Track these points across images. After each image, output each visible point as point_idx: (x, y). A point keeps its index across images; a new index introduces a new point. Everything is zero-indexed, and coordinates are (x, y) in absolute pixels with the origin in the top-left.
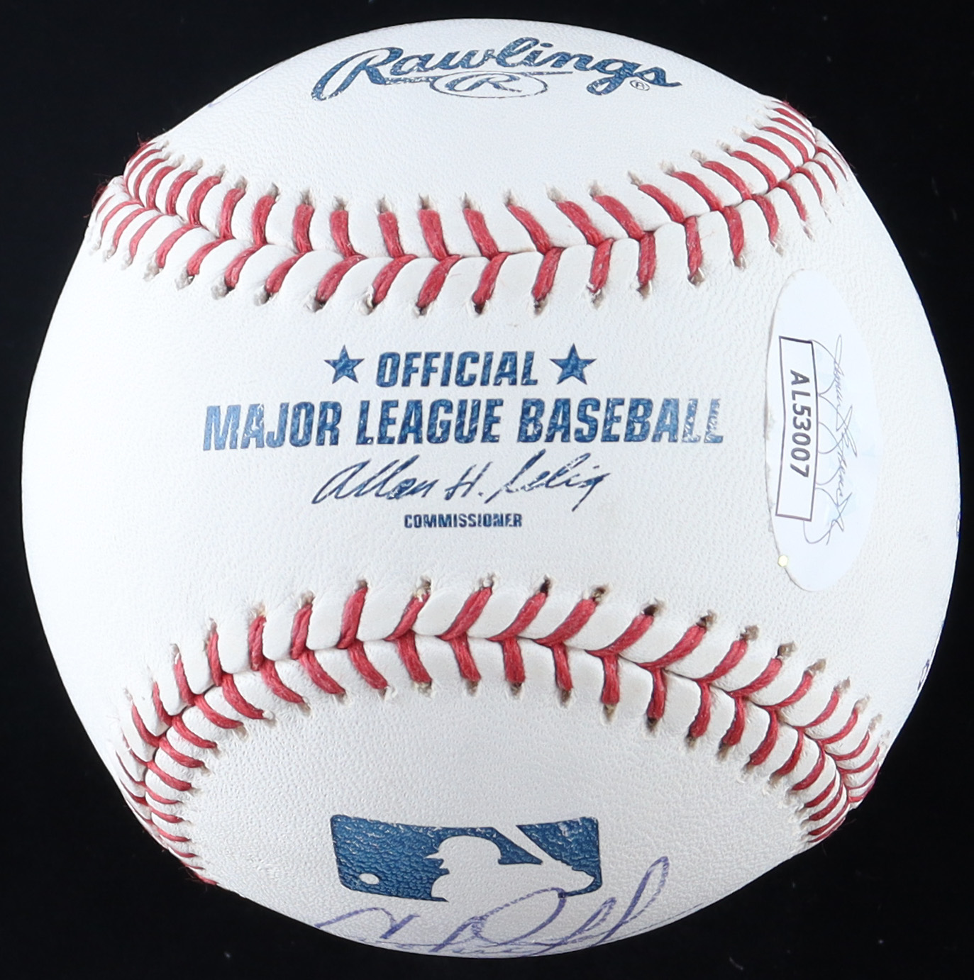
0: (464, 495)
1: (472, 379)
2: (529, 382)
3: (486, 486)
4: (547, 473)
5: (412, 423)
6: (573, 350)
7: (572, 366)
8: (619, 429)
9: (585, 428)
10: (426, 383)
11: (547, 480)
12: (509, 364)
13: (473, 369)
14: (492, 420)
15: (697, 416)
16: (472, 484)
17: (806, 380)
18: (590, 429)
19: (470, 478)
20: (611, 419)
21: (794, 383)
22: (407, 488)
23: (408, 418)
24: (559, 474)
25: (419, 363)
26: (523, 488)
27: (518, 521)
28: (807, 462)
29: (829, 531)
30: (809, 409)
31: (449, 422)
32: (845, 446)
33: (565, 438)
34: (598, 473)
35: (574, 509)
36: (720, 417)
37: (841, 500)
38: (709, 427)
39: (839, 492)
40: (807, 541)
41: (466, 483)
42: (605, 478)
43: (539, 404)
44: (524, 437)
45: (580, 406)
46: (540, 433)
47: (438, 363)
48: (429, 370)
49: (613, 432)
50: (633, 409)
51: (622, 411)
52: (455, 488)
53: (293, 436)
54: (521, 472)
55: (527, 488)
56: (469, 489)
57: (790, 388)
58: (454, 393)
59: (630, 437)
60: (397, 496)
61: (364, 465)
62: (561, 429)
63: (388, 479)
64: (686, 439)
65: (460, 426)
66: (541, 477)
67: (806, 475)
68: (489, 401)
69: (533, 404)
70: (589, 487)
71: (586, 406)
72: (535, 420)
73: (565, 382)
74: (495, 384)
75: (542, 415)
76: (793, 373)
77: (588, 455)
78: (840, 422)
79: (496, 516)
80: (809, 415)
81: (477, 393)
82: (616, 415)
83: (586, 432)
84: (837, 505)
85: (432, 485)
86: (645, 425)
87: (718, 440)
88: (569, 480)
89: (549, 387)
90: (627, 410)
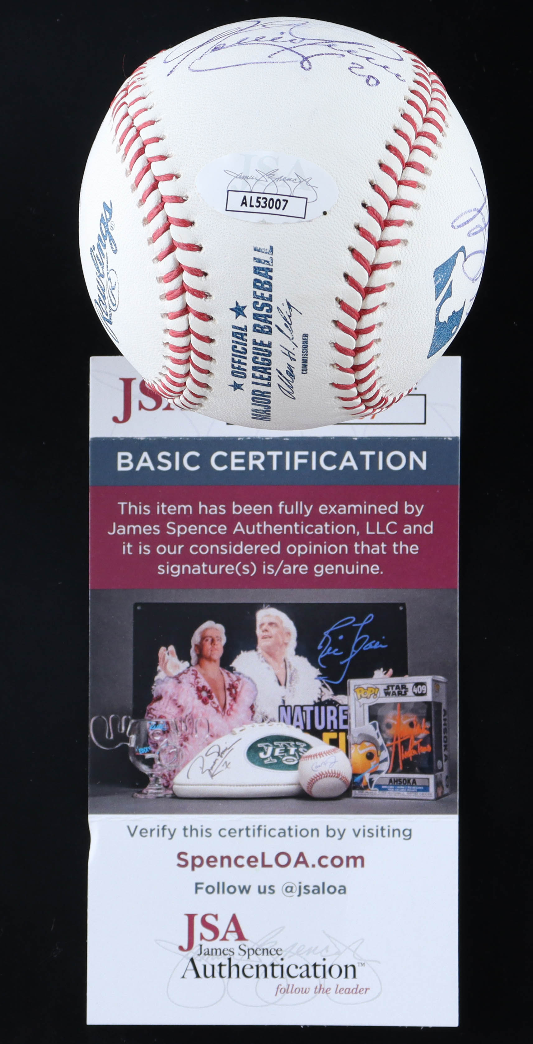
0: (294, 355)
1: (243, 348)
2: (246, 328)
3: (290, 347)
4: (285, 324)
5: (262, 370)
6: (232, 309)
7: (239, 310)
8: (267, 294)
9: (266, 308)
10: (245, 364)
11: (288, 324)
12: (237, 335)
13: (239, 348)
14: (262, 343)
15: (261, 258)
16: (289, 352)
17: (245, 198)
18: (266, 306)
19: (287, 353)
20: (262, 297)
21: (246, 206)
22: (290, 373)
23: (260, 371)
24: (286, 320)
25: (236, 365)
26: (291, 333)
27: (306, 335)
28: (281, 201)
29: (312, 187)
30: (258, 198)
31: (262, 358)
32: (274, 177)
33: (270, 317)
34: (286, 304)
35: (301, 314)
36: (262, 247)
37: (298, 180)
38: (266, 253)
39: (294, 181)
40: (316, 200)
41: (289, 354)
42: (288, 301)
43: (255, 326)
44: (270, 332)
45: (256, 309)
46: (267, 326)
47: (236, 359)
48: (239, 362)
49: (268, 297)
50: (258, 288)
51: (259, 292)
52: (291, 358)
53: (267, 403)
54: (285, 334)
55: (291, 332)
56: (291, 353)
57: (248, 209)
58: (250, 355)
59: (270, 290)
60: (294, 376)
61: (279, 386)
62: (266, 318)
63: (286, 379)
64: (271, 264)
65: (264, 355)
66: (287, 327)
67: (287, 201)
68: (253, 344)
69: (255, 328)
70: (292, 308)
71: (256, 307)
72: (262, 328)
73: (246, 314)
74: (246, 341)
75: (260, 325)
76: (242, 205)
77: (278, 308)
78: (263, 179)
79: (303, 343)
80: (260, 198)
81: (250, 347)
82: (260, 295)
83: (268, 308)
84: (300, 182)
85: (289, 365)
86: (265, 283)
87: (272, 248)
88: (289, 316)
89: (248, 321)
90: (258, 290)
